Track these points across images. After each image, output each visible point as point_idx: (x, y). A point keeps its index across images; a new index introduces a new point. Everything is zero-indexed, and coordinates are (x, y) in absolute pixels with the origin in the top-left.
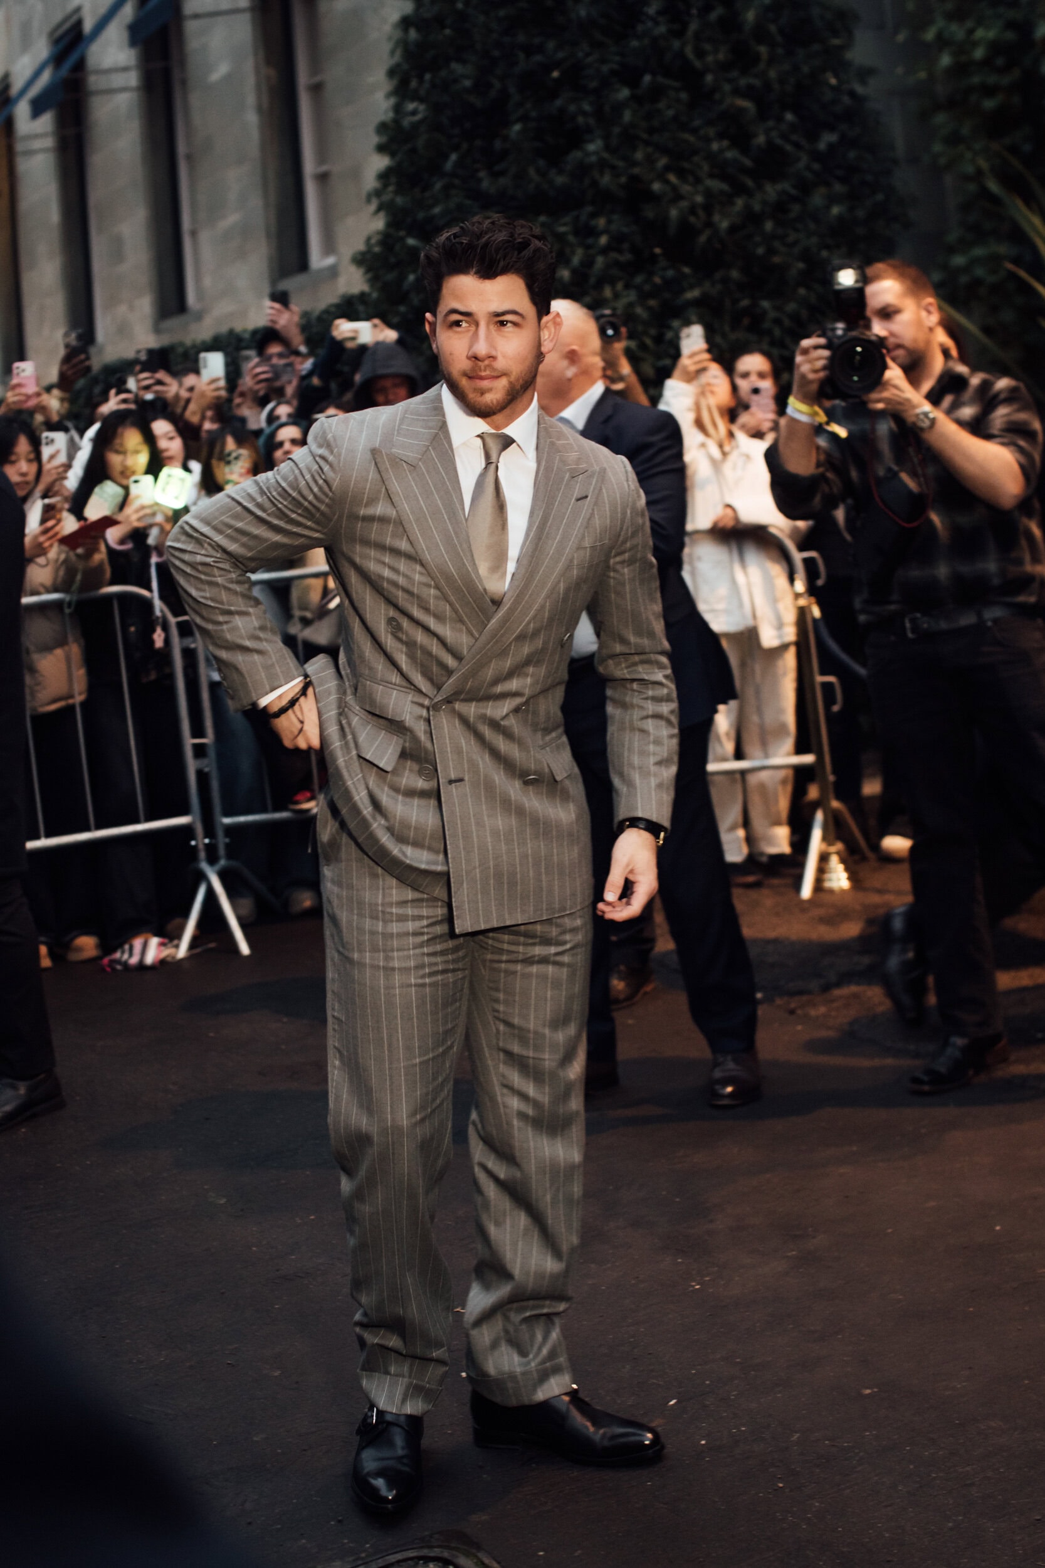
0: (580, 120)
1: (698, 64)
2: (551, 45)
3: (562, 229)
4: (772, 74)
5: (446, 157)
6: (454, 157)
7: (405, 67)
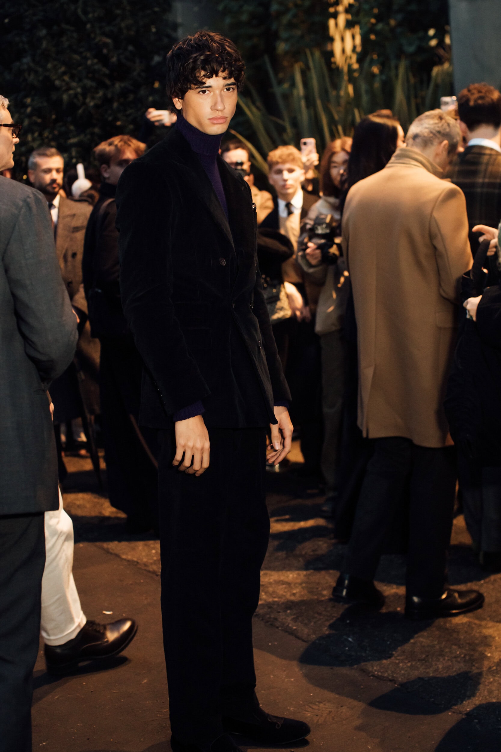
0: (21, 45)
4: (123, 25)
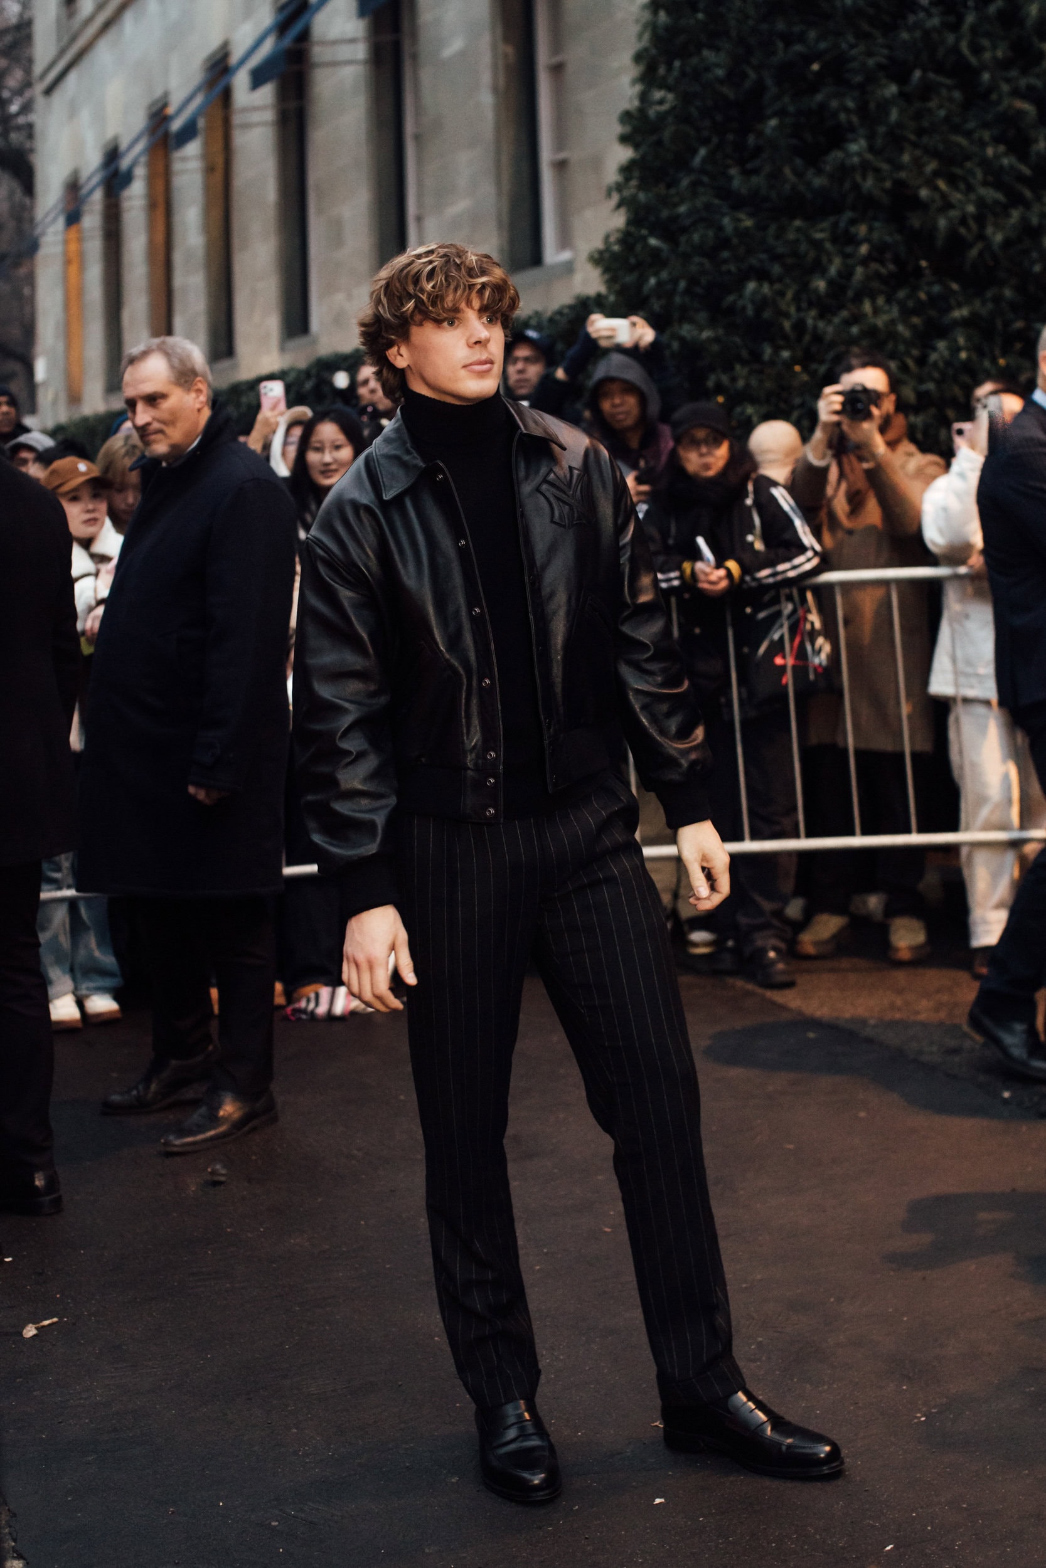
1: (973, 60)
2: (812, 34)
3: (819, 236)
5: (694, 152)
6: (703, 152)
7: (654, 51)
